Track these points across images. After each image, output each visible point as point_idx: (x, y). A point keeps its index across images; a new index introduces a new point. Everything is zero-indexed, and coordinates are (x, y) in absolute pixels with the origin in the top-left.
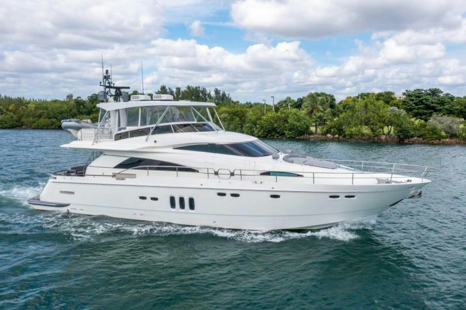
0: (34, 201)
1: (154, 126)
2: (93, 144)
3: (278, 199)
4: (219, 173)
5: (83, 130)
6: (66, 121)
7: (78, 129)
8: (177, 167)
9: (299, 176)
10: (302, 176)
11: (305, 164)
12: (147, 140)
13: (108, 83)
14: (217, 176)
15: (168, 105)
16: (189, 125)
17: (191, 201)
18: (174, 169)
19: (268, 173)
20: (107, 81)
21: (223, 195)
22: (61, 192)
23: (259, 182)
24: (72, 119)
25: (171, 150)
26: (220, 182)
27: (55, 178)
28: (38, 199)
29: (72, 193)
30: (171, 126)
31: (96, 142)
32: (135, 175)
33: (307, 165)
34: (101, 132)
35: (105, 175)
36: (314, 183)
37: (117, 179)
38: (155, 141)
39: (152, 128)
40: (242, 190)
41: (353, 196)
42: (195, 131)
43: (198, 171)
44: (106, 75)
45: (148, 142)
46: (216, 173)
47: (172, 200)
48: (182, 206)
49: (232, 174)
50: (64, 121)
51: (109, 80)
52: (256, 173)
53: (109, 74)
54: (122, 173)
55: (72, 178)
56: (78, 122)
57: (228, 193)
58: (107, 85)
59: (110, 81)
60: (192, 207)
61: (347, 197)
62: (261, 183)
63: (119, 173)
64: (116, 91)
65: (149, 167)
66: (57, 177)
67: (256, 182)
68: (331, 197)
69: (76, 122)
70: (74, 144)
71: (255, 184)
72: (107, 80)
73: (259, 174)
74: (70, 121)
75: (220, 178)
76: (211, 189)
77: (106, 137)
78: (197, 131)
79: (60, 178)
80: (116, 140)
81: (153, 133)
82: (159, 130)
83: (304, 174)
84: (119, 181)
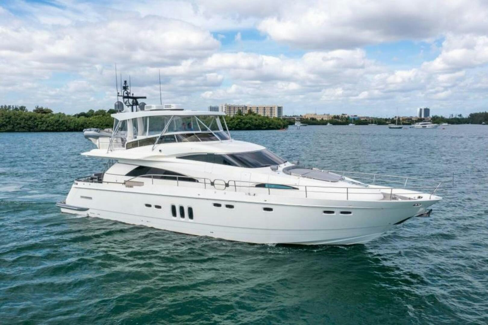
0: (61, 204)
1: (159, 135)
2: (108, 153)
3: (271, 212)
4: (215, 183)
5: (100, 139)
6: (87, 131)
7: (97, 137)
8: (177, 176)
9: (294, 188)
10: (298, 189)
11: (303, 177)
12: (153, 150)
13: (126, 93)
14: (213, 186)
15: (172, 114)
16: (192, 134)
17: (190, 210)
18: (175, 179)
19: (262, 185)
20: (126, 92)
21: (218, 205)
22: (82, 197)
23: (252, 194)
24: (92, 129)
25: (174, 159)
26: (215, 192)
27: (77, 184)
28: (65, 203)
29: (90, 198)
30: (175, 136)
31: (111, 151)
32: (143, 183)
33: (305, 177)
34: (115, 141)
35: (118, 182)
36: (306, 197)
37: (127, 186)
38: (160, 151)
39: (158, 137)
40: (236, 202)
41: (350, 213)
42: (198, 141)
43: (198, 181)
44: (124, 85)
45: (154, 150)
46: (212, 184)
47: (173, 208)
48: (182, 215)
49: (227, 185)
50: (85, 131)
51: (127, 90)
52: (251, 184)
53: (128, 84)
54: (130, 180)
55: (90, 185)
56: (97, 131)
57: (223, 204)
58: (126, 95)
59: (129, 91)
60: (191, 216)
61: (342, 213)
62: (254, 195)
63: (128, 181)
64: (133, 101)
65: (153, 176)
66: (79, 183)
67: (249, 194)
68: (325, 212)
69: (95, 131)
70: (94, 153)
71: (249, 196)
72: (126, 90)
73: (255, 186)
74: (90, 130)
75: (215, 188)
76: (208, 199)
77: (119, 146)
78: (199, 141)
79: (81, 184)
80: (127, 148)
81: (159, 143)
82: (164, 140)
83: (299, 187)
84: (128, 188)
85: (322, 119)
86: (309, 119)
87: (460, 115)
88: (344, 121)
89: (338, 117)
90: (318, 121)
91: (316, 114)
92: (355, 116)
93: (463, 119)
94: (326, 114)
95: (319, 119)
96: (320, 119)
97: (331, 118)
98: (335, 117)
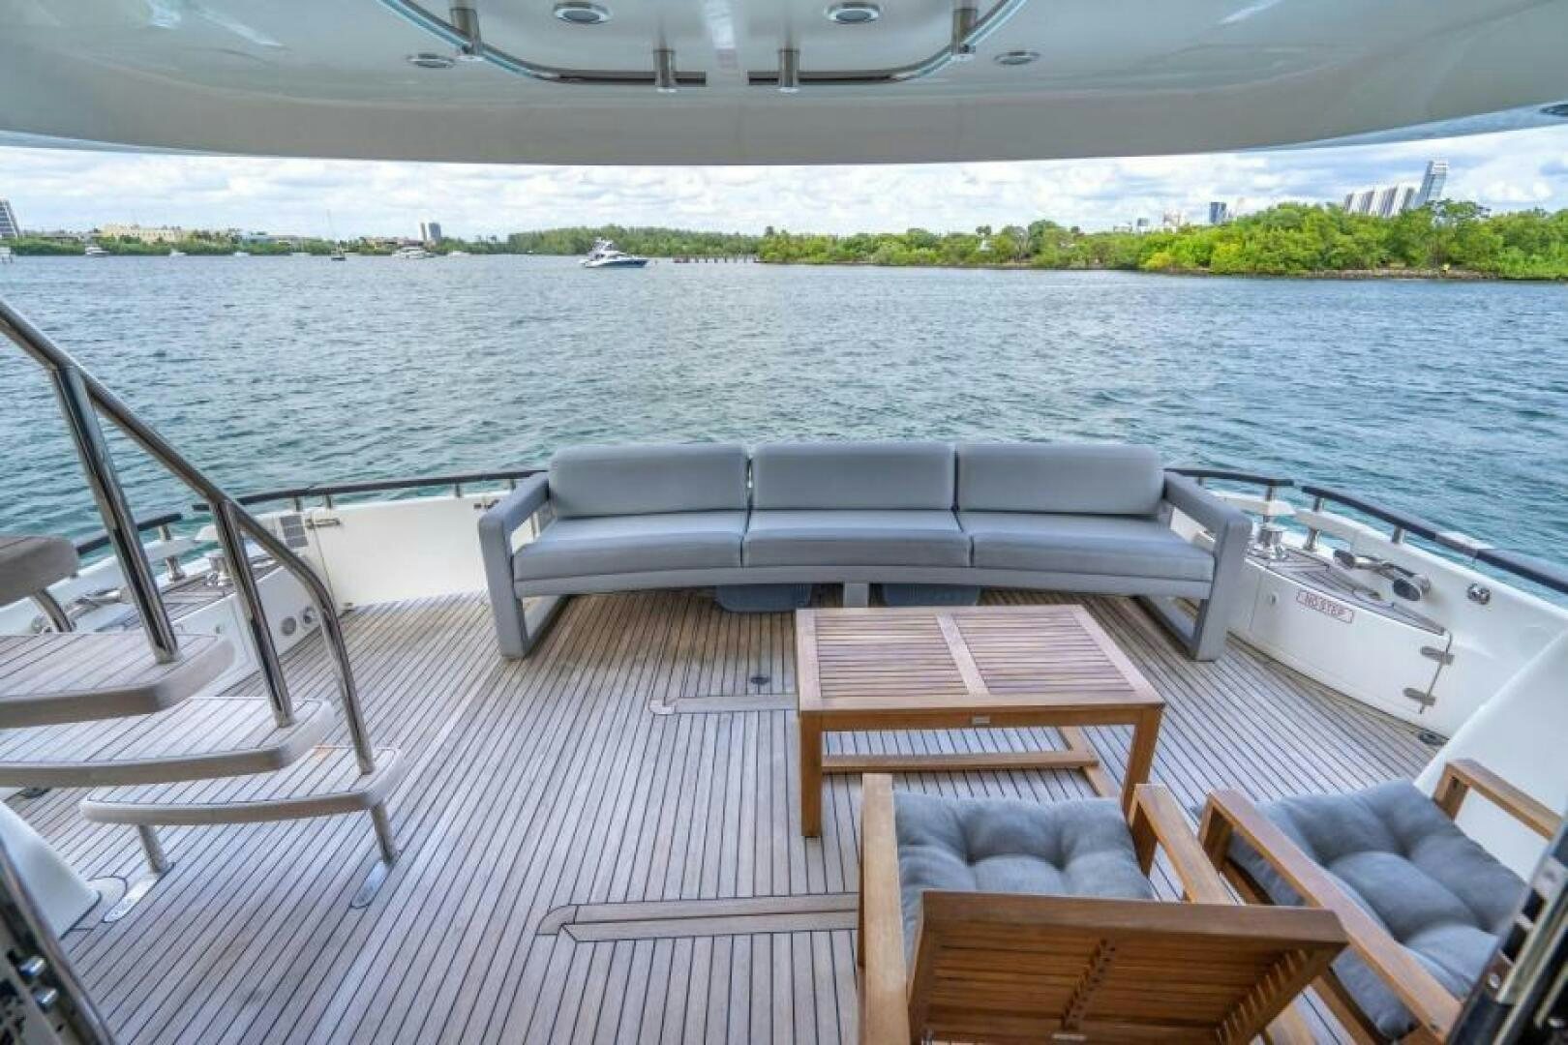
85: (160, 239)
86: (117, 238)
87: (494, 238)
88: (225, 245)
89: (206, 236)
90: (145, 244)
91: (137, 227)
92: (260, 234)
93: (500, 244)
94: (169, 226)
95: (149, 239)
96: (154, 239)
97: (186, 238)
98: (198, 235)
